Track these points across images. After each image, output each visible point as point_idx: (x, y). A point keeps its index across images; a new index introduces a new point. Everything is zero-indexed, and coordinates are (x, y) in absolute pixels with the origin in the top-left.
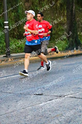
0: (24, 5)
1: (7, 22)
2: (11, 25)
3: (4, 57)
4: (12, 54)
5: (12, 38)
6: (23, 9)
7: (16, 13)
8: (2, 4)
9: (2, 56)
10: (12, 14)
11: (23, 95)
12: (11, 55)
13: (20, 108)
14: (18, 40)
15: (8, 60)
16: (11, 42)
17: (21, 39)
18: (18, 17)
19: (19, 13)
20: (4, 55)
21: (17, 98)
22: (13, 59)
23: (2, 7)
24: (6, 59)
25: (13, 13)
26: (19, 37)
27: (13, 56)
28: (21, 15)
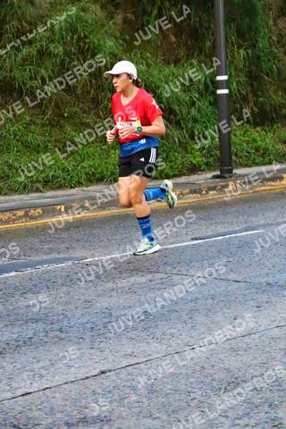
0: (274, 25)
1: (224, 78)
2: (235, 84)
3: (214, 177)
4: (237, 168)
6: (271, 38)
7: (250, 51)
8: (210, 27)
9: (210, 175)
10: (238, 52)
11: (275, 288)
12: (234, 171)
13: (269, 325)
14: (255, 128)
15: (227, 186)
16: (235, 135)
17: (264, 124)
18: (255, 60)
19: (259, 50)
20: (215, 173)
21: (258, 296)
23: (211, 34)
24: (220, 183)
25: (242, 51)
26: (258, 119)
27: (240, 176)
28: (265, 56)
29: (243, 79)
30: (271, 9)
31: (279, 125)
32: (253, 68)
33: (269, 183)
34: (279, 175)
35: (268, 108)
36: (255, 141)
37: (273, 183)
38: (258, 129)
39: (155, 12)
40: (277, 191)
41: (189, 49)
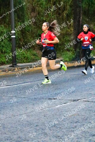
0: (30, 15)
1: (14, 32)
2: (17, 34)
5: (18, 48)
6: (29, 19)
7: (22, 23)
12: (17, 65)
15: (15, 69)
20: (10, 65)
22: (20, 69)
25: (19, 23)
29: (19, 33)
30: (29, 9)
31: (32, 49)
32: (23, 29)
36: (23, 54)
40: (32, 71)
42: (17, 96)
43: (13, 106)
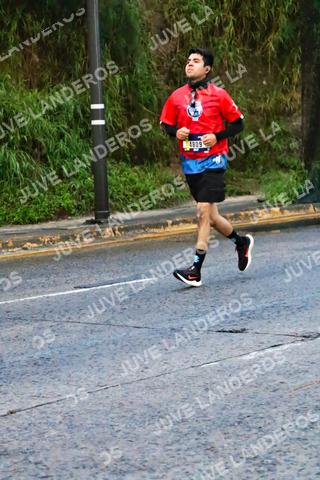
1: (100, 106)
2: (109, 115)
4: (114, 212)
5: (114, 161)
6: (149, 63)
7: (127, 77)
8: (80, 46)
10: (113, 78)
12: (111, 216)
14: (133, 166)
16: (110, 175)
17: (143, 163)
18: (133, 89)
19: (137, 76)
20: (89, 218)
22: (120, 230)
23: (81, 55)
25: (117, 77)
26: (136, 157)
28: (144, 83)
29: (119, 109)
30: (149, 31)
31: (161, 164)
32: (130, 97)
33: (152, 230)
34: (163, 221)
35: (147, 145)
36: (132, 181)
37: (156, 230)
38: (136, 168)
39: (15, 26)
40: (162, 239)
41: (55, 72)
42: (113, 322)
43: (100, 355)
